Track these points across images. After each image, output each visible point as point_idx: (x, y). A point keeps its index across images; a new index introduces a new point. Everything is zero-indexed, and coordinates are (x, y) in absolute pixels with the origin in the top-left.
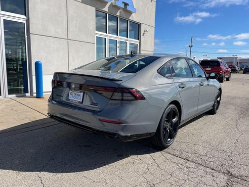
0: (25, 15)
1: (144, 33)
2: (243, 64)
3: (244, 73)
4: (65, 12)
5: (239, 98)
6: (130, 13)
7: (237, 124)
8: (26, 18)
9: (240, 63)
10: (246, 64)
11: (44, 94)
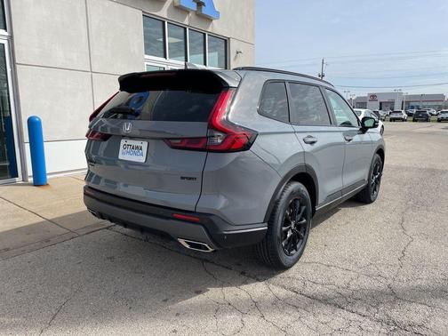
0: (5, 29)
1: (236, 56)
2: (412, 104)
3: (414, 121)
4: (83, 20)
5: (407, 169)
6: (209, 19)
7: (403, 221)
8: (6, 34)
9: (408, 103)
10: (417, 104)
11: (48, 177)
